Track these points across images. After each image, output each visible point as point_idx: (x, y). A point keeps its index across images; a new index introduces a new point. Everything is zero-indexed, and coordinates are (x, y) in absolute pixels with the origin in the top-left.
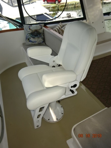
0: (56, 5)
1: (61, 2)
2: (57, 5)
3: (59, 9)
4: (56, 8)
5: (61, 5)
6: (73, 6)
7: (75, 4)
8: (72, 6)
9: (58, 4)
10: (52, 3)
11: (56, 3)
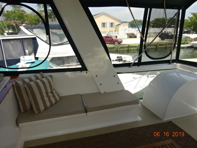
0: (114, 46)
1: (122, 43)
2: (116, 46)
3: (118, 50)
4: (114, 49)
5: (121, 46)
6: (136, 48)
7: (138, 46)
8: (134, 48)
9: (118, 45)
10: (111, 44)
11: (115, 44)
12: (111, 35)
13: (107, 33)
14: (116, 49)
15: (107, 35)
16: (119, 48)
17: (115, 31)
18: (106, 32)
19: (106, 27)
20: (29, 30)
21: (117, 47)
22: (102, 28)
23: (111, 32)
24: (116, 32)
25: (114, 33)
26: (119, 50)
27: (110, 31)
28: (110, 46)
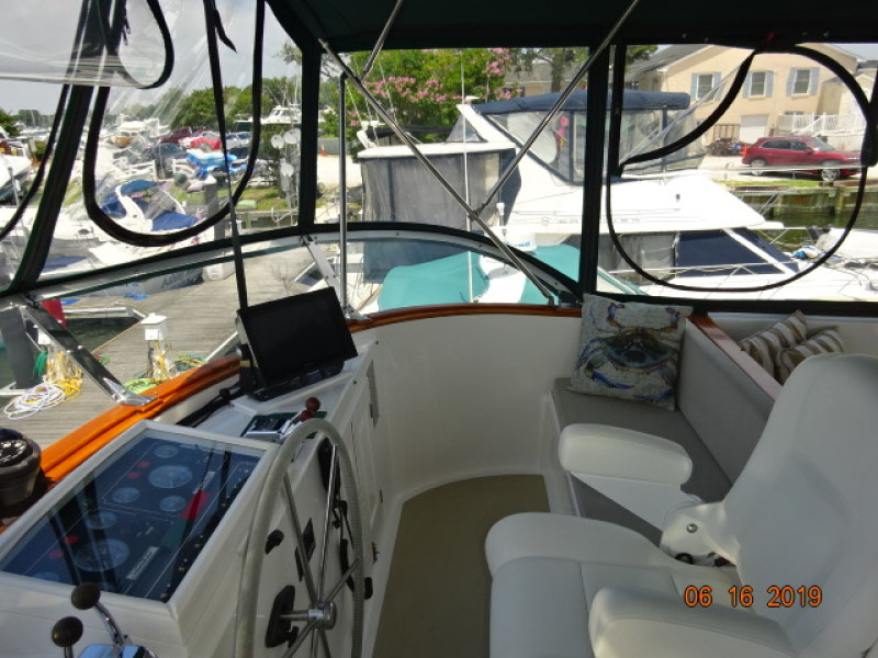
0: (818, 187)
4: (814, 203)
9: (837, 183)
11: (819, 179)
12: (794, 130)
13: (772, 122)
14: (826, 205)
15: (772, 131)
16: (845, 198)
17: (819, 113)
18: (767, 116)
19: (769, 95)
20: (492, 119)
21: (832, 195)
22: (750, 97)
23: (795, 117)
24: (824, 117)
25: (814, 122)
26: (844, 207)
27: (787, 113)
28: (797, 188)
